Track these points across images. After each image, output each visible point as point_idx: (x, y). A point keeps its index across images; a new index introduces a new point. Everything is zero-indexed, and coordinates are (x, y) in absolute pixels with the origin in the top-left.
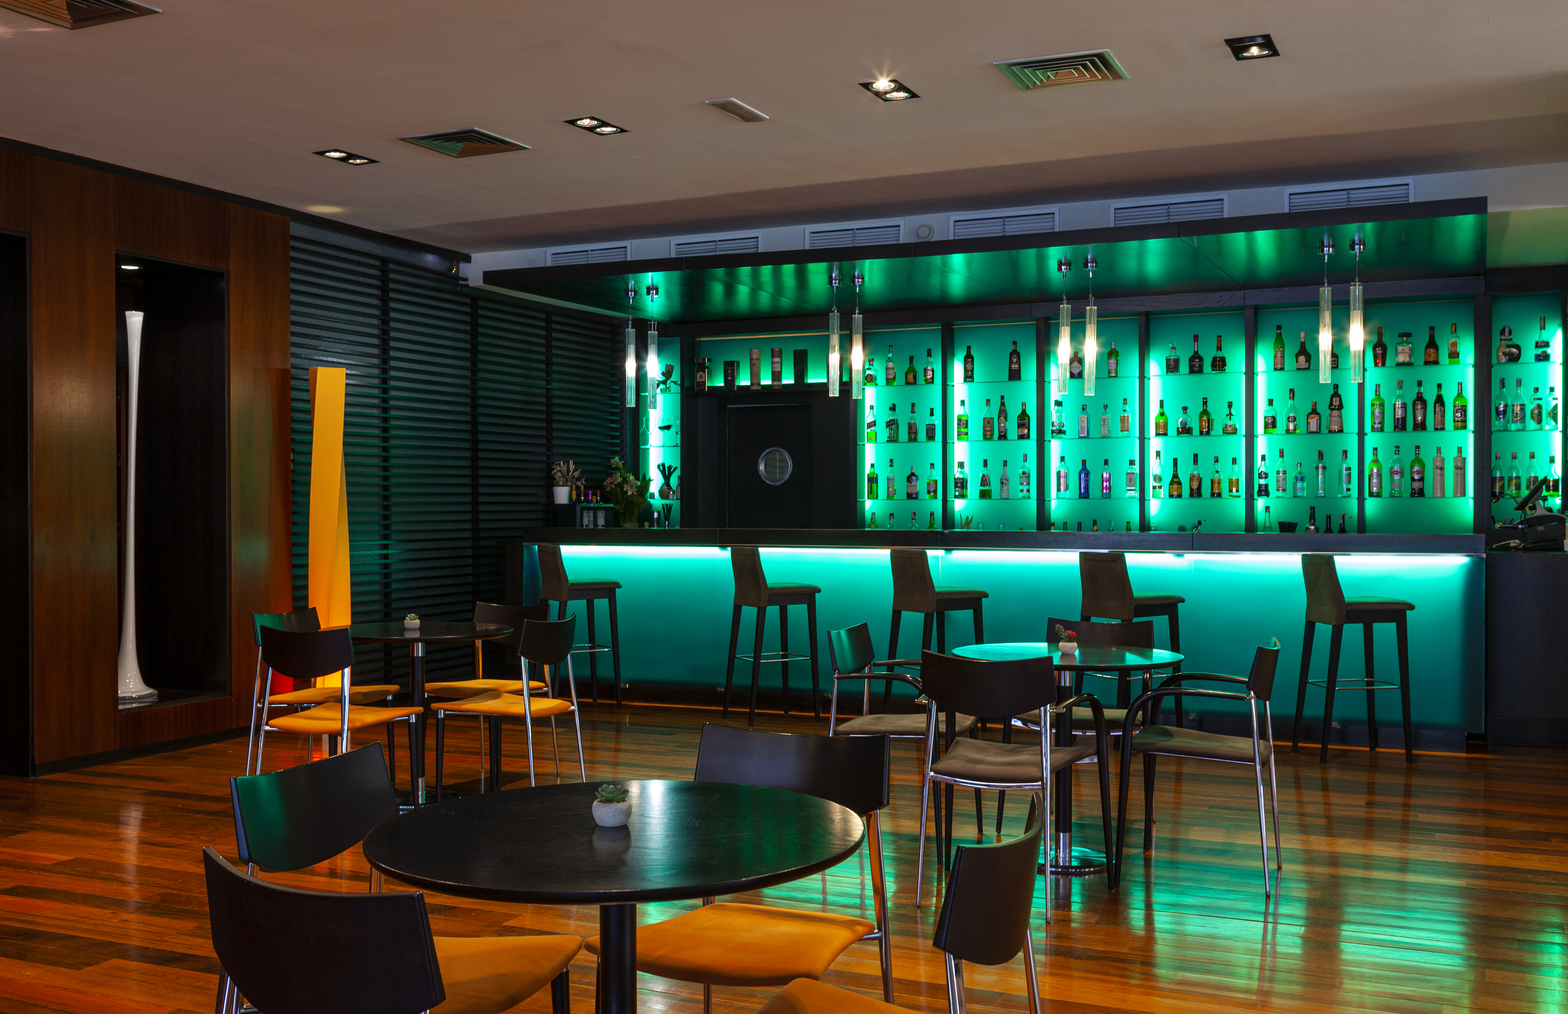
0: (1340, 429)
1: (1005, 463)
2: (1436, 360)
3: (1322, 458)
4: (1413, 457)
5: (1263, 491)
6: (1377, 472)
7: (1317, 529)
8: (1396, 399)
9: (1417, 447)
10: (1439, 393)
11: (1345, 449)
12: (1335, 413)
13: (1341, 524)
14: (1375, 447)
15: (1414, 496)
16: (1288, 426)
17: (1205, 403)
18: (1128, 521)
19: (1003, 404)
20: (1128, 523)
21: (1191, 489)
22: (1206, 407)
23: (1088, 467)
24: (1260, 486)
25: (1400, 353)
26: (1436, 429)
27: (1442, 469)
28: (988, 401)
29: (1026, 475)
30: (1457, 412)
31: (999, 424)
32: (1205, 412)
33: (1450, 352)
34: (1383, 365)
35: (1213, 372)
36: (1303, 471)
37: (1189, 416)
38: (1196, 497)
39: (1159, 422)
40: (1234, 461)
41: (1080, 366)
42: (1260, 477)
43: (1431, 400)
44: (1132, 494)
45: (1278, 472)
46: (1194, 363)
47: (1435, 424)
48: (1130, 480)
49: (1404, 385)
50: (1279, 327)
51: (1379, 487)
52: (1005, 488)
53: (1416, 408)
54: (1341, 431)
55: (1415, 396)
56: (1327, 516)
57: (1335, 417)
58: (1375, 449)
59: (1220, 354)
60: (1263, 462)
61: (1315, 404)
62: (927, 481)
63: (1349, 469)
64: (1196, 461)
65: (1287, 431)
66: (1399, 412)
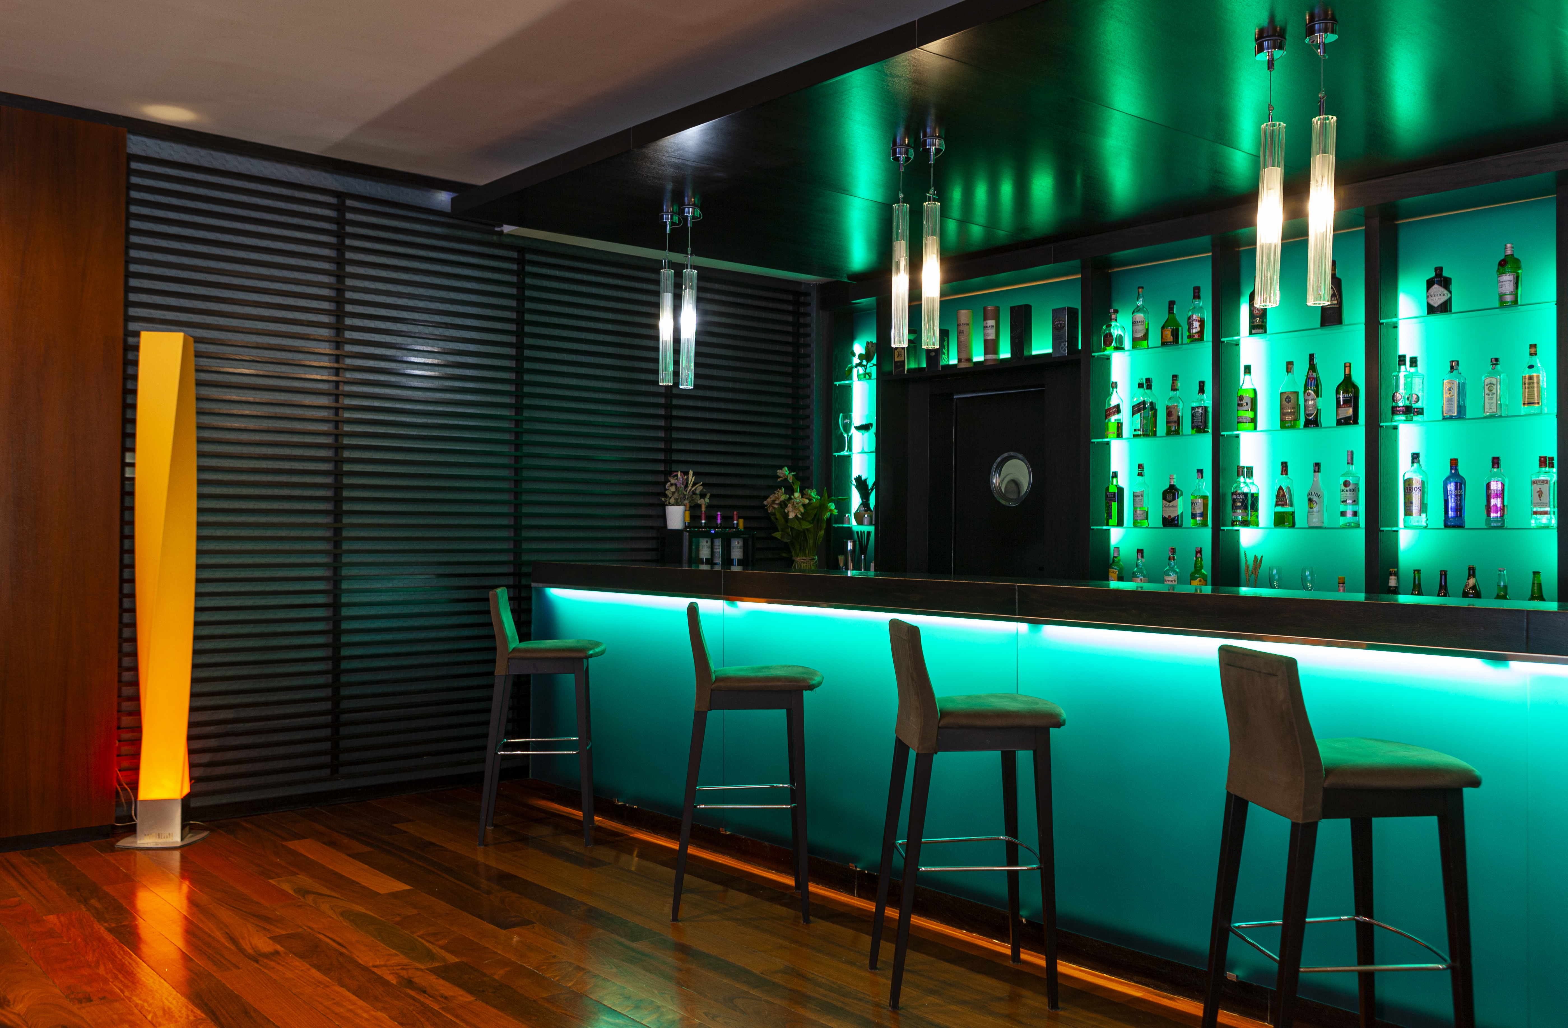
1: (1317, 467)
18: (1537, 569)
19: (1312, 367)
20: (1536, 573)
23: (1462, 470)
28: (1290, 364)
29: (1351, 487)
31: (1305, 401)
41: (1446, 292)
44: (1544, 520)
48: (1540, 494)
52: (1316, 508)
62: (1192, 497)
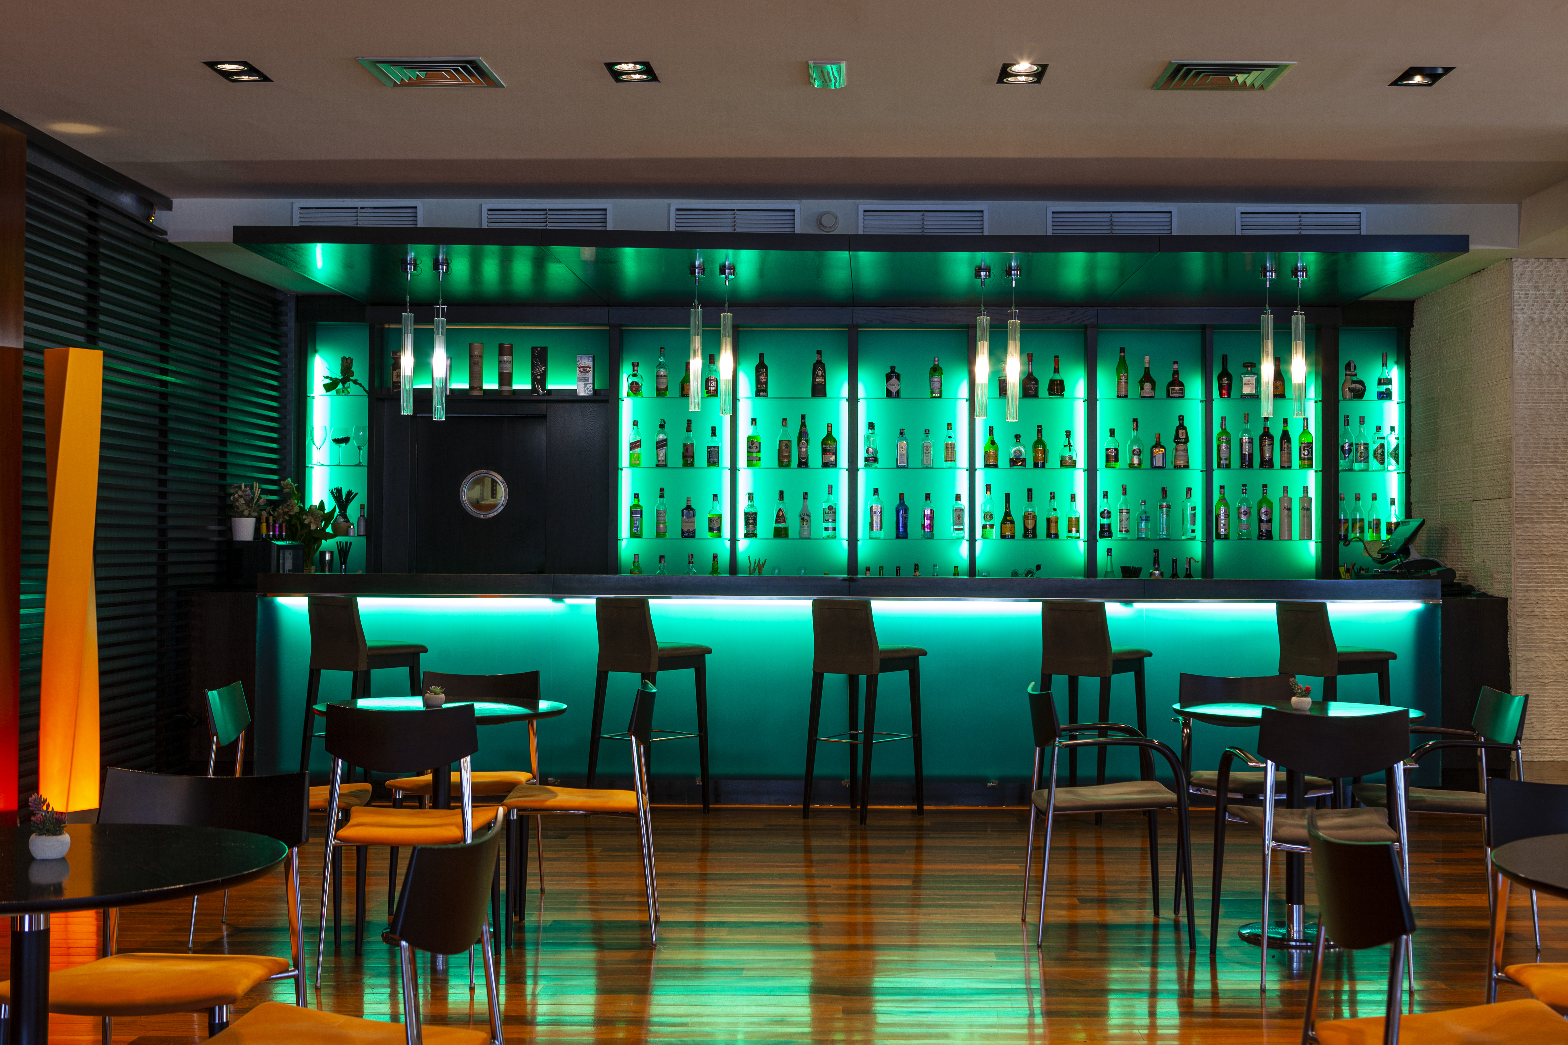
0: (1184, 464)
1: (805, 496)
2: (1282, 393)
3: (1166, 497)
4: (1261, 496)
5: (1106, 531)
6: (1225, 512)
7: (1162, 574)
8: (1242, 434)
9: (1265, 486)
10: (1285, 429)
11: (1189, 487)
12: (1181, 447)
13: (1187, 569)
14: (1223, 484)
15: (1261, 539)
17: (1040, 431)
18: (956, 564)
19: (803, 425)
20: (956, 567)
21: (1026, 529)
22: (1041, 436)
23: (906, 502)
24: (1102, 526)
25: (1245, 384)
26: (1282, 467)
27: (1289, 509)
28: (785, 421)
29: (832, 510)
30: (1302, 449)
31: (799, 448)
32: (1040, 442)
34: (1229, 396)
35: (1050, 397)
36: (1147, 509)
37: (1022, 446)
38: (1030, 538)
39: (989, 452)
40: (1073, 498)
41: (899, 383)
42: (1103, 517)
43: (1277, 435)
44: (961, 534)
45: (1121, 511)
46: (1030, 386)
47: (1282, 462)
48: (959, 517)
49: (1249, 419)
50: (1122, 350)
51: (1227, 528)
52: (806, 526)
53: (1263, 443)
54: (1187, 467)
55: (1261, 431)
56: (1173, 560)
57: (1181, 451)
58: (1222, 487)
59: (1057, 377)
60: (1105, 500)
61: (1159, 437)
62: (710, 516)
63: (1193, 509)
64: (1030, 498)
65: (1132, 466)
66: (1246, 448)
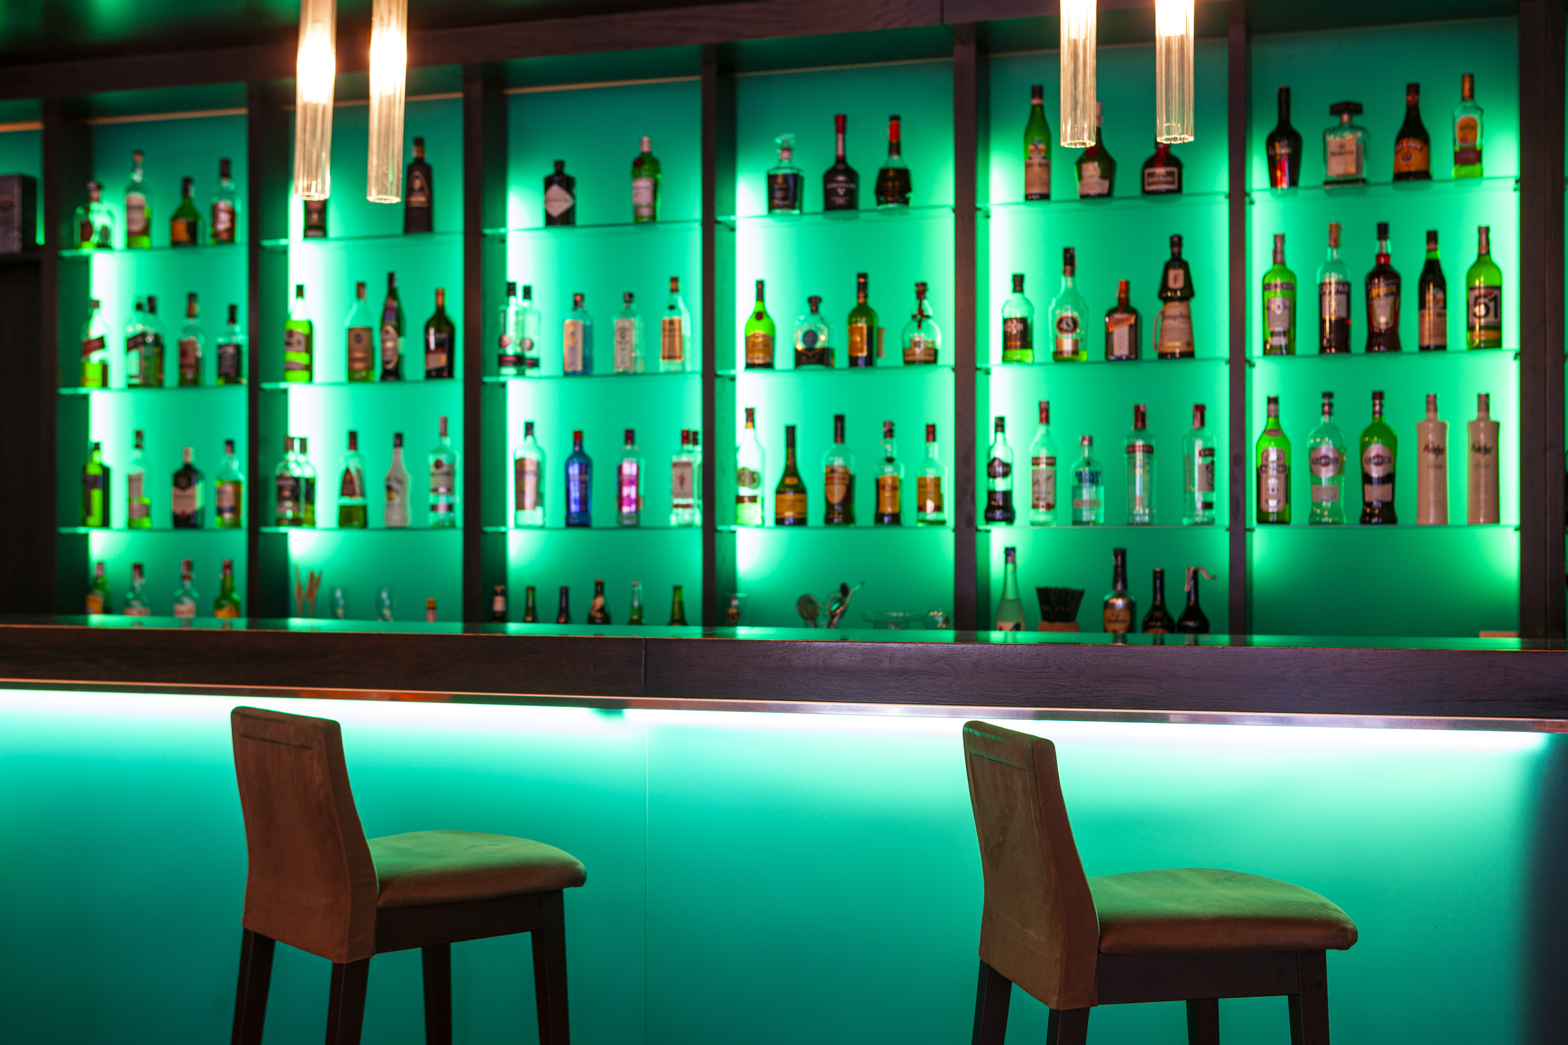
0: (1186, 349)
1: (399, 440)
2: (1422, 168)
3: (1144, 426)
4: (1368, 420)
5: (999, 507)
6: (1279, 458)
7: (1131, 606)
8: (1323, 273)
9: (1378, 396)
10: (1432, 255)
11: (1200, 402)
12: (1175, 308)
13: (1189, 594)
14: (1273, 394)
15: (1369, 522)
16: (1058, 343)
17: (862, 288)
18: (677, 583)
19: (392, 293)
20: (677, 589)
21: (829, 506)
22: (866, 296)
23: (588, 448)
24: (991, 494)
25: (1333, 154)
26: (1423, 349)
27: (1440, 451)
28: (359, 286)
29: (444, 469)
30: (1476, 303)
31: (383, 341)
32: (862, 310)
33: (1457, 148)
34: (1293, 182)
35: (881, 207)
36: (1096, 457)
37: (822, 320)
38: (838, 525)
39: (754, 336)
40: (931, 432)
41: (568, 197)
42: (992, 475)
43: (1411, 272)
44: (686, 516)
45: (1036, 461)
46: (834, 185)
47: (1421, 336)
48: (682, 480)
49: (1343, 236)
50: (1038, 91)
51: (1282, 498)
52: (397, 500)
53: (1375, 292)
54: (1189, 354)
55: (1371, 264)
56: (1155, 573)
57: (1174, 318)
58: (1273, 401)
59: (896, 162)
60: (999, 434)
61: (1125, 287)
62: (217, 484)
63: (1209, 452)
64: (839, 434)
65: (1058, 356)
66: (1332, 305)
